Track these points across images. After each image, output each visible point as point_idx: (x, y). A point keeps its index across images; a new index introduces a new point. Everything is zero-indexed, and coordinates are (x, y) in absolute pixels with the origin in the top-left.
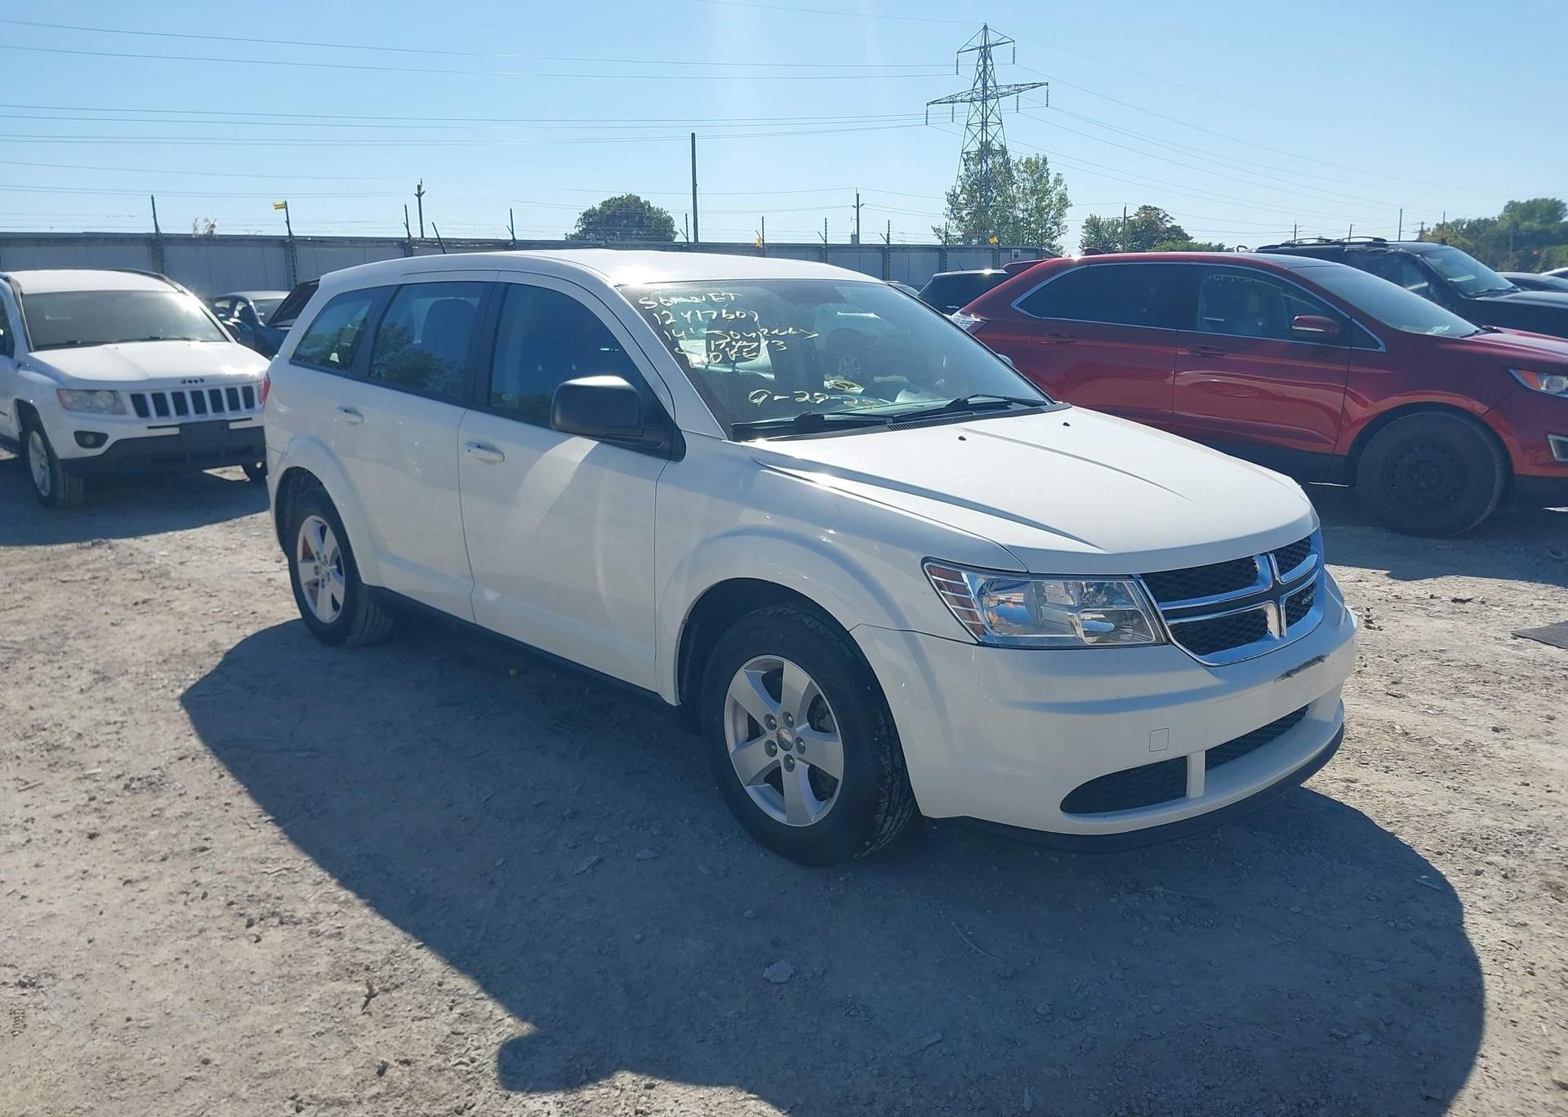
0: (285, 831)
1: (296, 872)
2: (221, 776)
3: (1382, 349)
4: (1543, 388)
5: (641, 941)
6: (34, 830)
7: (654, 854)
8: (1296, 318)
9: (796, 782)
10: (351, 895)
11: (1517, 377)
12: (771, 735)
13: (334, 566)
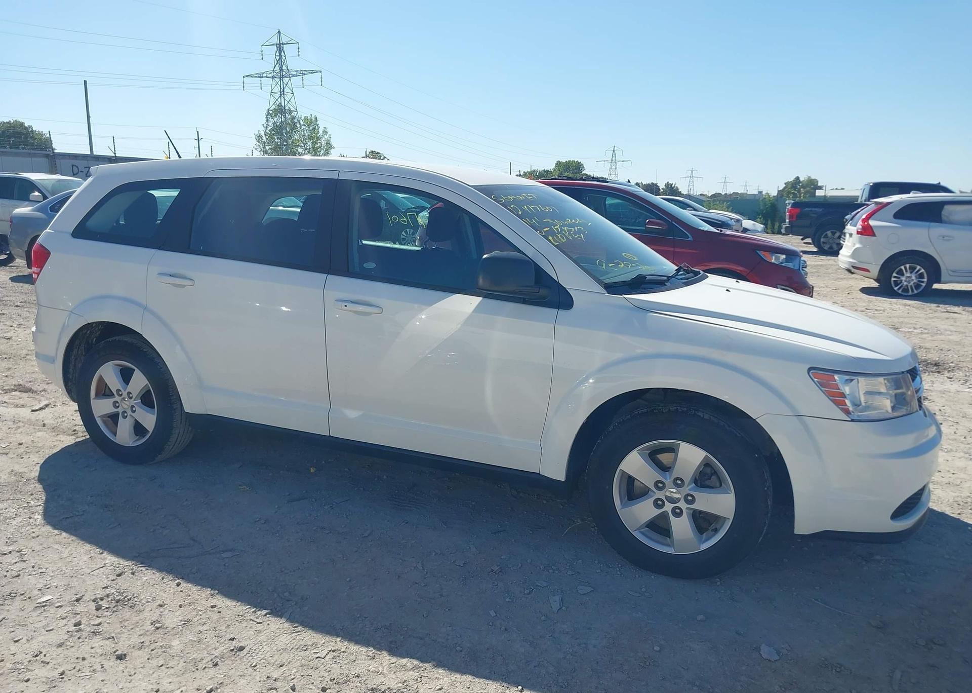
1: (344, 652)
2: (178, 585)
3: (690, 239)
4: (773, 261)
5: (659, 651)
7: (590, 589)
8: (647, 221)
11: (759, 253)
12: (659, 495)
13: (140, 401)
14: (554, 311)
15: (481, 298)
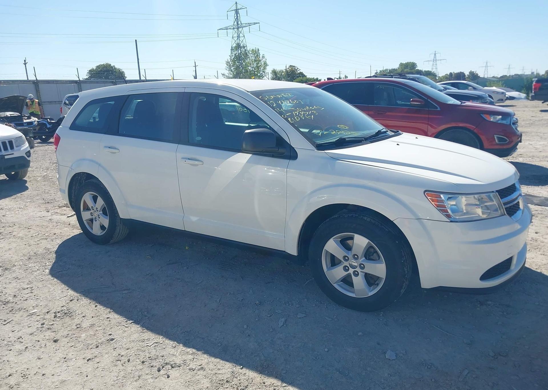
0: (142, 326)
1: (161, 344)
2: (96, 306)
3: (439, 109)
4: (492, 120)
5: (328, 351)
6: (25, 342)
7: (304, 315)
8: (411, 100)
9: (359, 282)
10: (194, 350)
11: (484, 117)
12: (346, 264)
13: (102, 212)
14: (287, 161)
15: (251, 155)
